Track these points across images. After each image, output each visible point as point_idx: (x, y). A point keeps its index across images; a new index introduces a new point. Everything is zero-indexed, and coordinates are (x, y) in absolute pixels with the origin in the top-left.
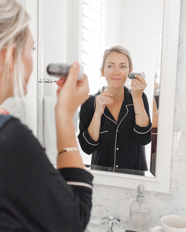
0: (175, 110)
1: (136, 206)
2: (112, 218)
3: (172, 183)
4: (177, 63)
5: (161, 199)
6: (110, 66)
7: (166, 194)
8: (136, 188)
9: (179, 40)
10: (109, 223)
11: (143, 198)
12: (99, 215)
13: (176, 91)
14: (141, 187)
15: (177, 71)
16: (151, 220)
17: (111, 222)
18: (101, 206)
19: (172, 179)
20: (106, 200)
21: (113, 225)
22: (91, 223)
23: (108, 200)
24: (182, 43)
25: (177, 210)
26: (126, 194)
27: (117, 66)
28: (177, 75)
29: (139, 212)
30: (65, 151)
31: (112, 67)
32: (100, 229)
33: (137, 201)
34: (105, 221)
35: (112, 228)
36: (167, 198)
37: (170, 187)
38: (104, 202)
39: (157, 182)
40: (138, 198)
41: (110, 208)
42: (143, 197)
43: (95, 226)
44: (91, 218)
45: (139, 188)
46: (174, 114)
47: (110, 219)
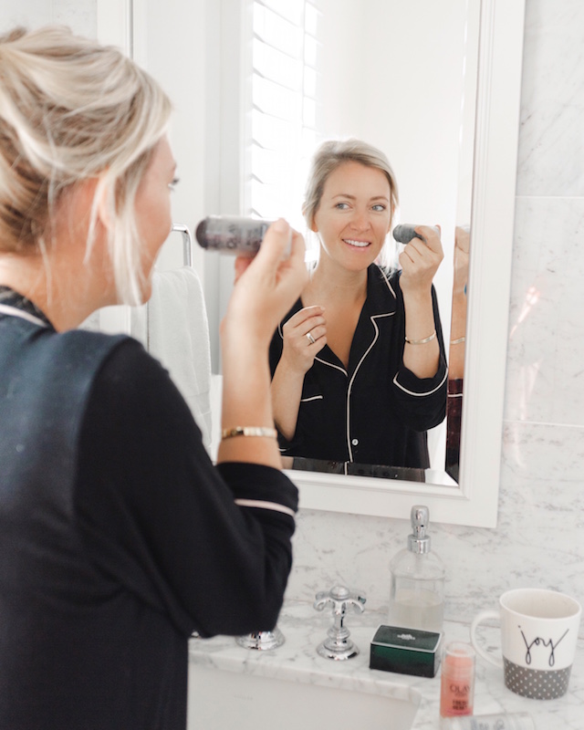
0: (510, 302)
1: (407, 565)
2: (342, 592)
3: (503, 502)
4: (518, 173)
5: (475, 546)
6: (339, 206)
7: (488, 529)
8: (408, 517)
9: (522, 109)
10: (334, 607)
11: (426, 541)
12: (307, 594)
13: (513, 250)
14: (420, 510)
15: (516, 194)
16: (450, 603)
17: (339, 605)
18: (313, 568)
19: (505, 491)
20: (325, 552)
21: (346, 611)
22: (286, 615)
23: (331, 552)
24: (529, 117)
25: (519, 575)
26: (381, 535)
27: (362, 206)
28: (516, 207)
29: (416, 576)
30: (241, 433)
31: (345, 206)
32: (310, 627)
33: (411, 549)
34: (324, 601)
35: (344, 620)
36: (490, 541)
37: (499, 513)
38: (320, 558)
39: (464, 498)
40: (413, 540)
41: (338, 574)
42: (426, 537)
43: (297, 621)
44: (285, 604)
45: (415, 515)
46: (510, 312)
47: (337, 595)
